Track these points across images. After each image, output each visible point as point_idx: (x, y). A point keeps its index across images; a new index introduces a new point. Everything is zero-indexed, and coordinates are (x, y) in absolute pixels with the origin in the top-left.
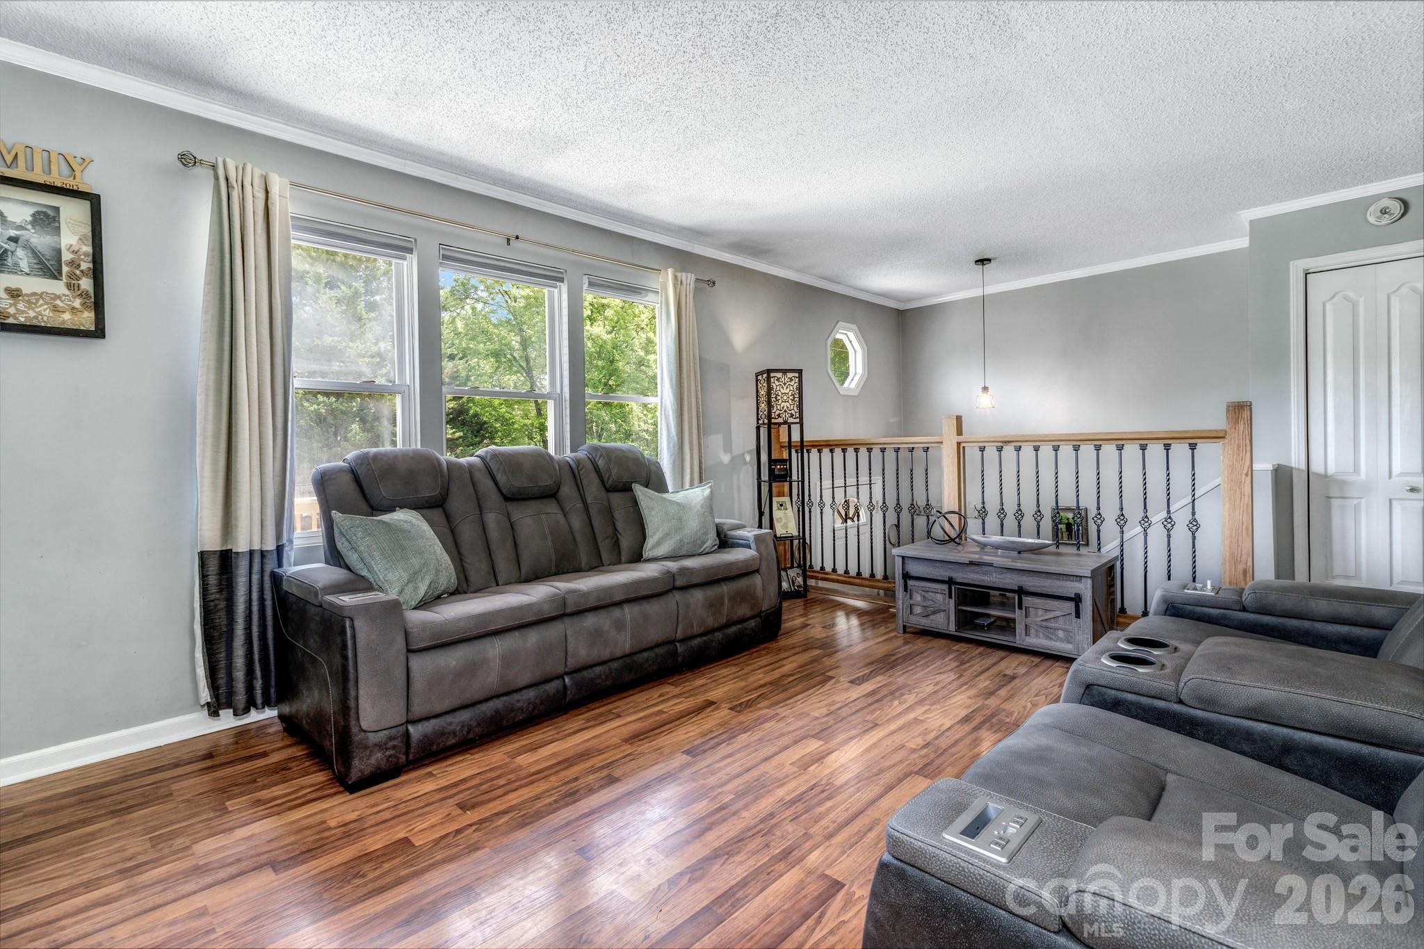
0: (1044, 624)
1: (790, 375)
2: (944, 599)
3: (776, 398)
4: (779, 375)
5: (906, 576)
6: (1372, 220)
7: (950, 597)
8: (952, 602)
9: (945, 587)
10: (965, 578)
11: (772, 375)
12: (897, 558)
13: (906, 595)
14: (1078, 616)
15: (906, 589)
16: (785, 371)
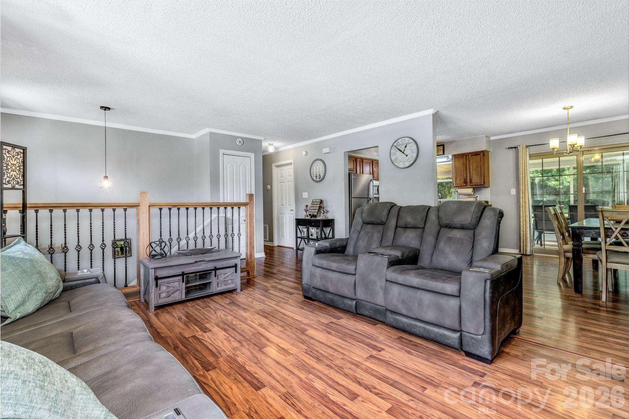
0: (224, 279)
1: (17, 150)
2: (179, 284)
3: (7, 167)
4: (10, 148)
5: (157, 279)
6: (237, 143)
7: (183, 282)
8: (184, 284)
9: (180, 278)
10: (189, 271)
11: (4, 147)
12: (150, 270)
13: (157, 289)
14: (236, 272)
15: (157, 286)
16: (14, 147)
